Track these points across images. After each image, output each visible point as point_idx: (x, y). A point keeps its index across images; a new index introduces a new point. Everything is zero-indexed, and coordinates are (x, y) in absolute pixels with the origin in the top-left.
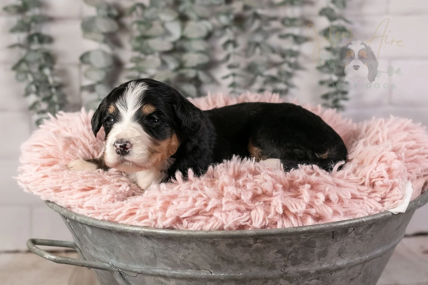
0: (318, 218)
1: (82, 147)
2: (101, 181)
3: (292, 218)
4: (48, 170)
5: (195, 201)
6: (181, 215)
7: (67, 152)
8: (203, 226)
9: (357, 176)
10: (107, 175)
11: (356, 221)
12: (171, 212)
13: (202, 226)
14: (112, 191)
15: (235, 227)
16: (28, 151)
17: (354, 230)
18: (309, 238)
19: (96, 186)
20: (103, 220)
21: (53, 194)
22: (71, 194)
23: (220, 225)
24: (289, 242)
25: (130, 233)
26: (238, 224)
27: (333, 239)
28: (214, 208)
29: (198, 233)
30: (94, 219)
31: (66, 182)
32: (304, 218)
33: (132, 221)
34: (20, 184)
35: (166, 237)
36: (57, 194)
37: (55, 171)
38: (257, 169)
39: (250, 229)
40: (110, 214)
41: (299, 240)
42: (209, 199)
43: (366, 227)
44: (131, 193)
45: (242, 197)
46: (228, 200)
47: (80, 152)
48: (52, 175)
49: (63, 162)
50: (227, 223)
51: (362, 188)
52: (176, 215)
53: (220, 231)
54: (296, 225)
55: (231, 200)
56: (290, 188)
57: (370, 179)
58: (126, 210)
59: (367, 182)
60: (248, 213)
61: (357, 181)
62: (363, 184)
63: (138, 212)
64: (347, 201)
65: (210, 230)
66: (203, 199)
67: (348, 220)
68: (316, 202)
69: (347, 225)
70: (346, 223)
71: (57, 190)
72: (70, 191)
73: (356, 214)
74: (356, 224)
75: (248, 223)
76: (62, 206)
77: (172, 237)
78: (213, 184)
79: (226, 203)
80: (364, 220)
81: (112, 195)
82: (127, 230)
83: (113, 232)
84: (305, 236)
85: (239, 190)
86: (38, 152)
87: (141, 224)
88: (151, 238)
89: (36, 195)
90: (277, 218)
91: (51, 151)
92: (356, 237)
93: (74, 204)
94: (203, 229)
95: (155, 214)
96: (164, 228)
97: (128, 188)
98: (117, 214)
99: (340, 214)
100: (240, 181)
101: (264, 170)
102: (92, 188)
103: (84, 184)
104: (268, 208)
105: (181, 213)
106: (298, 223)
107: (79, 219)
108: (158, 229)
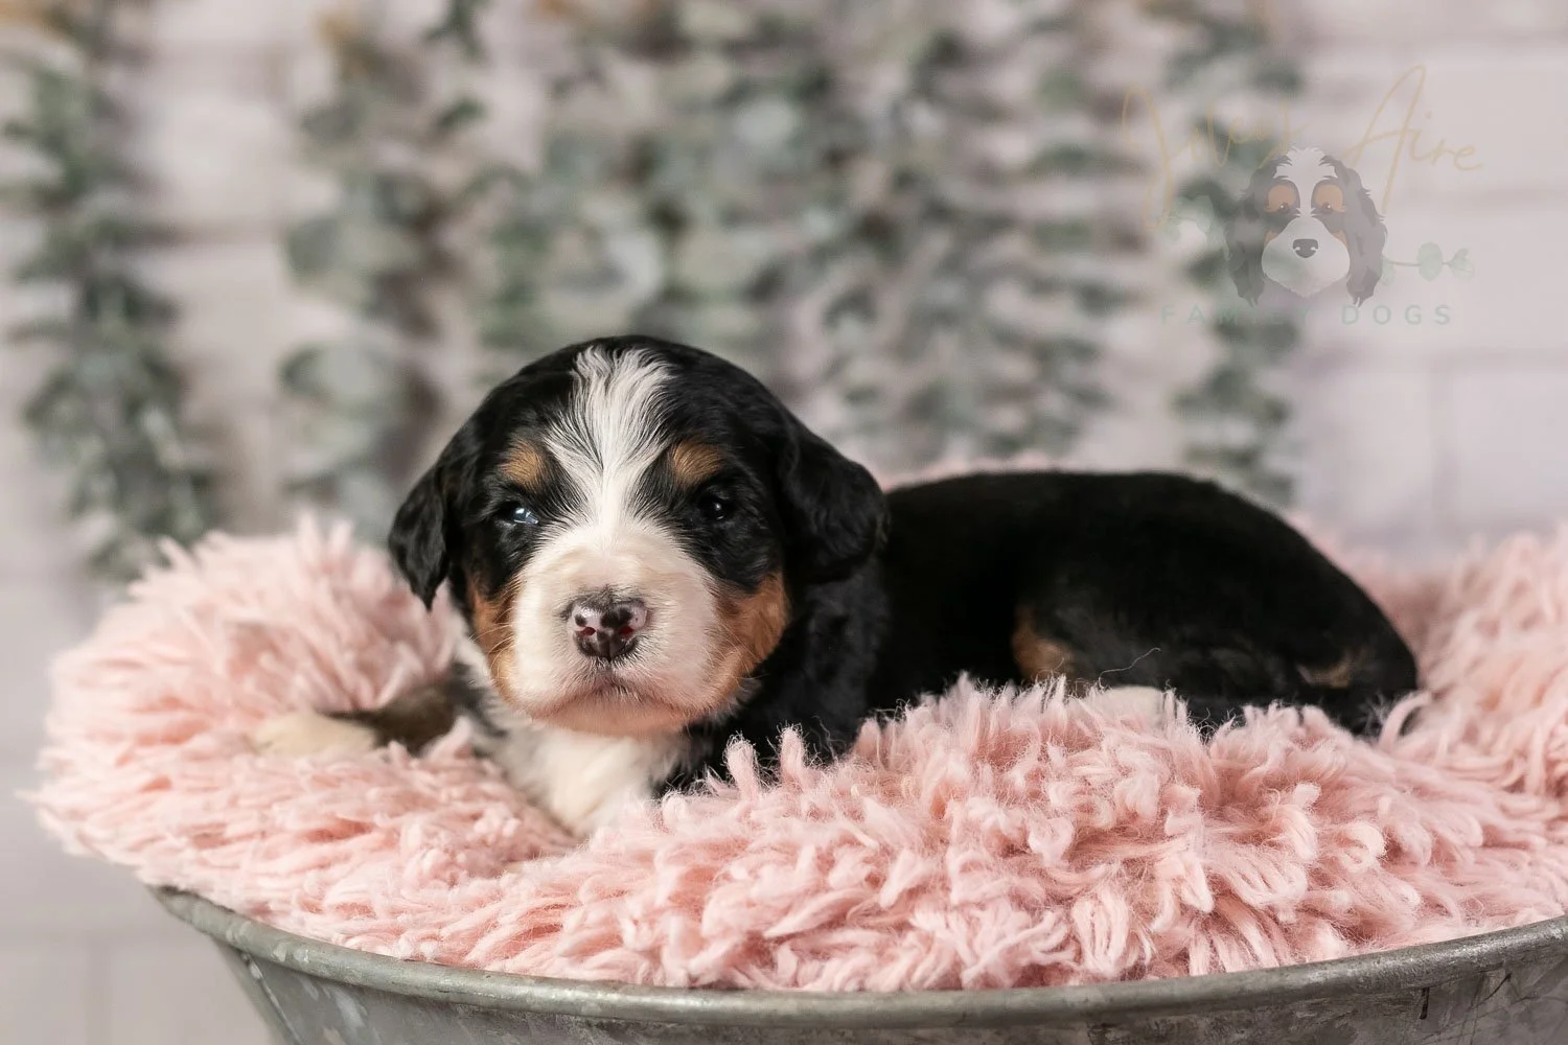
0: (1359, 929)
1: (307, 663)
2: (398, 798)
3: (1252, 932)
4: (166, 759)
5: (826, 862)
6: (770, 924)
7: (249, 685)
8: (866, 975)
9: (1487, 752)
10: (423, 768)
11: (1526, 938)
12: (724, 913)
13: (862, 975)
14: (444, 838)
15: (1011, 974)
16: (84, 684)
17: (1508, 977)
18: (1327, 1016)
19: (378, 819)
20: (415, 960)
21: (190, 853)
22: (270, 855)
23: (945, 965)
24: (1242, 1036)
25: (536, 1012)
26: (1024, 962)
27: (1425, 1021)
28: (913, 894)
29: (846, 1005)
30: (376, 957)
31: (243, 802)
32: (1300, 930)
33: (541, 963)
34: (49, 822)
35: (700, 1028)
36: (206, 854)
37: (198, 757)
38: (1080, 724)
39: (1073, 982)
40: (445, 932)
41: (1286, 1026)
42: (887, 853)
43: (1552, 966)
44: (525, 849)
45: (1034, 843)
46: (970, 855)
47: (302, 683)
48: (185, 776)
49: (232, 724)
50: (977, 957)
51: (1515, 802)
52: (748, 925)
53: (943, 993)
54: (1268, 960)
55: (984, 855)
56: (1223, 803)
57: (1551, 764)
58: (513, 916)
59: (1536, 774)
60: (1060, 911)
61: (1493, 775)
62: (1518, 787)
63: (570, 920)
64: (1470, 856)
65: (901, 989)
66: (862, 854)
67: (1490, 935)
68: (1345, 860)
69: (1489, 954)
70: (1486, 947)
71: (208, 838)
72: (267, 843)
73: (1510, 912)
74: (1525, 949)
75: (1066, 957)
76: (229, 907)
77: (727, 1027)
78: (891, 795)
79: (965, 869)
80: (1556, 932)
81: (446, 851)
82: (522, 999)
83: (457, 1013)
84: (1311, 1008)
85: (1018, 813)
86: (124, 686)
87: (588, 970)
88: (630, 1032)
89: (118, 866)
90: (1186, 933)
91: (178, 681)
92: (1514, 1011)
93: (281, 895)
94: (869, 984)
95: (652, 923)
96: (693, 986)
97: (512, 825)
98: (476, 935)
99: (1447, 913)
100: (1018, 776)
101: (1114, 730)
102: (359, 828)
103: (326, 809)
104: (1146, 891)
105: (769, 916)
106: (1275, 951)
107: (306, 960)
108: (663, 989)
